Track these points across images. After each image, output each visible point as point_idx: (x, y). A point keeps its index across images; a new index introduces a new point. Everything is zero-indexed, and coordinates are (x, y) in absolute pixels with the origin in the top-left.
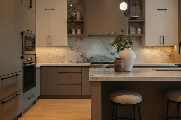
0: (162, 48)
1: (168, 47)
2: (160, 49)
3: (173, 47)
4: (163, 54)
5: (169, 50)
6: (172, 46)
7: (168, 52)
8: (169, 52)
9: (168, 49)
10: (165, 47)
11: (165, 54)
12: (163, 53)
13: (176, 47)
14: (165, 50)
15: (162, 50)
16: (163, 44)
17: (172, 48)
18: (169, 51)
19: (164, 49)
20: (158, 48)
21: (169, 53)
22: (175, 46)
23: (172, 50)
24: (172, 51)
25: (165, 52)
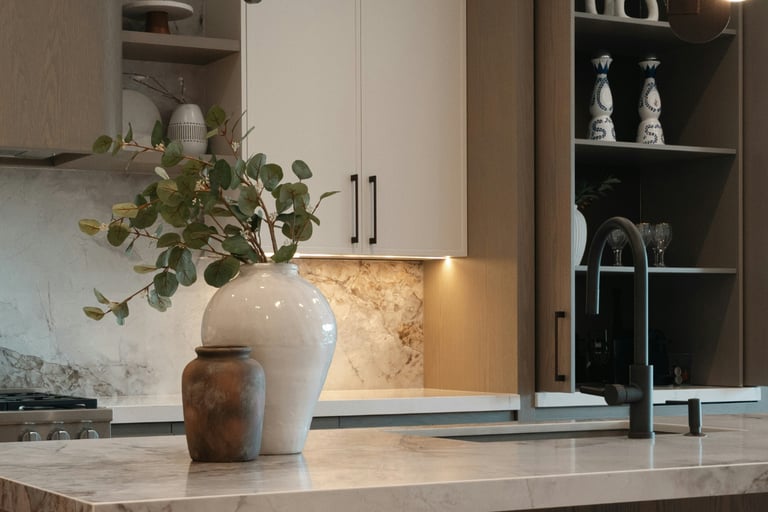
0: (354, 270)
1: (393, 262)
2: (342, 285)
3: (425, 267)
4: (361, 320)
5: (399, 291)
6: (421, 263)
7: (392, 306)
8: (397, 307)
9: (393, 284)
10: (374, 269)
11: (373, 322)
12: (359, 315)
13: (449, 264)
14: (372, 293)
15: (349, 286)
16: (373, 241)
17: (419, 273)
18: (401, 302)
19: (367, 279)
20: (323, 272)
21: (399, 316)
22: (440, 261)
23: (418, 289)
24: (420, 295)
25: (370, 304)
